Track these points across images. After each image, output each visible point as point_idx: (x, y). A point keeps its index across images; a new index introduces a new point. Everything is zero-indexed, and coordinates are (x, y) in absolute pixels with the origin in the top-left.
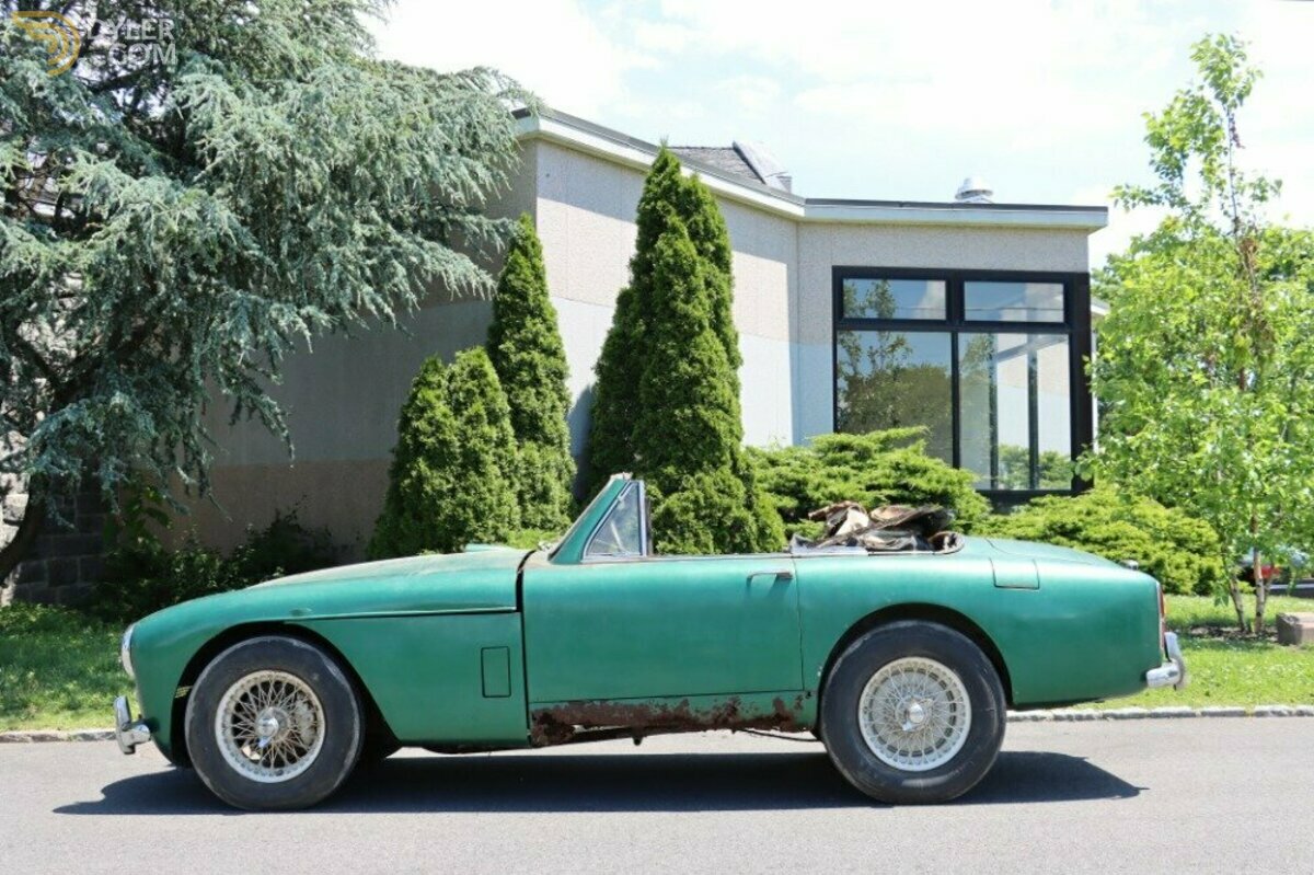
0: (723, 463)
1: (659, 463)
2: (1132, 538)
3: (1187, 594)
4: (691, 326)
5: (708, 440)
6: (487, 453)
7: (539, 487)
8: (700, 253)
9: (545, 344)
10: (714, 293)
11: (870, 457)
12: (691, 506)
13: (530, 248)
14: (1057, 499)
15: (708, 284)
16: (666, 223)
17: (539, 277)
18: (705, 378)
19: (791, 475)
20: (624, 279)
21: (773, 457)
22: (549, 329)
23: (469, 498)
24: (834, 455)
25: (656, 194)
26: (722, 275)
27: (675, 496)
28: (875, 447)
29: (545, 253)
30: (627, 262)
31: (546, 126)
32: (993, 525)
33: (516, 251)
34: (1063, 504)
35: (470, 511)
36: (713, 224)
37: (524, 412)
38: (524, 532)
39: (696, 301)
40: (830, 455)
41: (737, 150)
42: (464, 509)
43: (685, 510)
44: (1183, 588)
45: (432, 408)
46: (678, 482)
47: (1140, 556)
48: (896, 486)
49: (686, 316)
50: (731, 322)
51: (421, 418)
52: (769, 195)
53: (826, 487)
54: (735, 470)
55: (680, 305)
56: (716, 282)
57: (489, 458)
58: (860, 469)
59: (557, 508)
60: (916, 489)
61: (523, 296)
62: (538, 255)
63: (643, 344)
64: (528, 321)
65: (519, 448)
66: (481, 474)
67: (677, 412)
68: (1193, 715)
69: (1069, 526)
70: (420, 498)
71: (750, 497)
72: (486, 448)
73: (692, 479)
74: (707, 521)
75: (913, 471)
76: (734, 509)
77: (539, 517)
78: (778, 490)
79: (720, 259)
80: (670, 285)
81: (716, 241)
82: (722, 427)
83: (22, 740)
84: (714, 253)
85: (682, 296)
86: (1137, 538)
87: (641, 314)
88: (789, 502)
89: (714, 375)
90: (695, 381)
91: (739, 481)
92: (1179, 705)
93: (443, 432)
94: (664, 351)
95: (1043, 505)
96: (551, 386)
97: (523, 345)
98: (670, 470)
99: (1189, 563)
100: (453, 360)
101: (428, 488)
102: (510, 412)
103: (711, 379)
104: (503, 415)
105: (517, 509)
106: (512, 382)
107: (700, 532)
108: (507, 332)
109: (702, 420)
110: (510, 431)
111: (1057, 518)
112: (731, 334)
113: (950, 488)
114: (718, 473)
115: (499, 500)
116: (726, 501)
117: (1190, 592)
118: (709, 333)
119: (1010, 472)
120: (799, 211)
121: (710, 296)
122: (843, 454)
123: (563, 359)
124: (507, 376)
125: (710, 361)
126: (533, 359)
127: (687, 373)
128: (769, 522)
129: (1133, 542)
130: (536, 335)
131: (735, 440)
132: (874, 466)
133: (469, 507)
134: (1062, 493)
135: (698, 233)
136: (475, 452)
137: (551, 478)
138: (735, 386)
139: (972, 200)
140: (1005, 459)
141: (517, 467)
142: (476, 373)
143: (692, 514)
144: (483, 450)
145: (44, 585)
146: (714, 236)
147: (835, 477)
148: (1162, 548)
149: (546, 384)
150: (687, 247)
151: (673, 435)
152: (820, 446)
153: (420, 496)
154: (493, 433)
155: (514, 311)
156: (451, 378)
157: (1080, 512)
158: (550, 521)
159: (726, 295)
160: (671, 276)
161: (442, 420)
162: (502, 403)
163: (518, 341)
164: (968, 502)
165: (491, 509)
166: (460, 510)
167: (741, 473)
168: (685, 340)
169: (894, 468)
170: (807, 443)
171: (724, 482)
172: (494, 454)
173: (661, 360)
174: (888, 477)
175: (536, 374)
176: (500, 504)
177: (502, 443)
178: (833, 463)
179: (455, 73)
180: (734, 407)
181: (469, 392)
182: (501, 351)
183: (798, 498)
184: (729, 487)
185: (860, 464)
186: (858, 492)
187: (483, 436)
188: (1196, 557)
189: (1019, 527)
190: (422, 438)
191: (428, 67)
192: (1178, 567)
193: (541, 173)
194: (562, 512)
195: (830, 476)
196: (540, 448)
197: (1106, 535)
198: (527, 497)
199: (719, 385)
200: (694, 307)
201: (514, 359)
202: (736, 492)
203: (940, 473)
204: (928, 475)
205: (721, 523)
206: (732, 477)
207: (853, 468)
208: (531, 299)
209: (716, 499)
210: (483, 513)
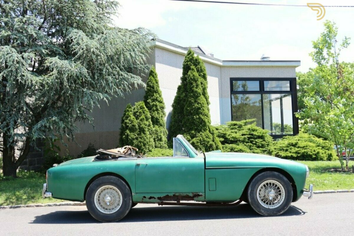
0: (207, 130)
1: (190, 130)
2: (311, 146)
3: (325, 160)
4: (198, 94)
5: (203, 124)
6: (146, 128)
7: (159, 137)
8: (199, 75)
9: (159, 100)
10: (203, 86)
11: (242, 127)
12: (199, 141)
13: (154, 75)
14: (290, 137)
15: (202, 83)
16: (191, 68)
17: (157, 83)
18: (202, 108)
19: (222, 132)
20: (179, 83)
21: (217, 128)
22: (160, 96)
23: (142, 140)
24: (233, 127)
25: (187, 60)
26: (205, 81)
27: (195, 138)
28: (243, 124)
29: (158, 76)
30: (180, 78)
31: (157, 43)
32: (273, 144)
33: (151, 76)
34: (292, 138)
35: (142, 143)
36: (203, 68)
37: (154, 118)
38: (156, 149)
39: (199, 88)
40: (232, 127)
41: (199, 47)
42: (140, 143)
43: (198, 142)
44: (324, 159)
45: (130, 117)
46: (196, 135)
47: (313, 151)
48: (250, 134)
49: (196, 92)
50: (207, 93)
51: (127, 119)
52: (213, 60)
53: (231, 135)
54: (210, 131)
55: (195, 89)
56: (203, 83)
57: (146, 130)
58: (239, 130)
59: (164, 142)
60: (255, 135)
61: (153, 88)
62: (156, 77)
63: (185, 99)
64: (155, 94)
65: (154, 127)
66: (145, 134)
67: (195, 117)
68: (335, 192)
69: (294, 144)
70: (128, 141)
71: (213, 138)
72: (146, 127)
73: (199, 134)
74: (204, 145)
75: (254, 130)
76: (210, 142)
77: (159, 145)
78: (219, 136)
79: (204, 77)
80: (192, 84)
81: (203, 72)
82: (206, 120)
83: (33, 207)
84: (203, 76)
85: (195, 87)
86: (312, 146)
87: (184, 91)
88: (222, 139)
89: (204, 107)
90: (199, 108)
91: (211, 135)
92: (331, 190)
93: (134, 123)
94: (191, 101)
95: (286, 138)
96: (161, 111)
97: (154, 100)
98: (193, 132)
99: (325, 152)
100: (134, 105)
101: (130, 138)
102: (151, 118)
103: (203, 108)
104: (149, 118)
105: (154, 143)
106: (151, 110)
107: (202, 148)
108: (149, 97)
109: (201, 119)
110: (151, 123)
111: (290, 142)
112: (207, 97)
113: (263, 134)
114: (206, 132)
115: (149, 141)
116: (208, 140)
117: (326, 160)
118: (202, 96)
119: (275, 130)
120: (221, 64)
121: (202, 87)
122: (235, 126)
123: (164, 104)
124: (150, 108)
125: (203, 103)
126: (156, 104)
127: (197, 106)
128: (219, 145)
129: (311, 147)
130: (157, 98)
131: (209, 124)
132: (243, 129)
133: (142, 142)
134: (291, 135)
135: (199, 70)
136: (143, 128)
137: (162, 134)
138: (208, 110)
139: (265, 60)
140: (274, 127)
141: (153, 132)
142: (142, 107)
143: (199, 143)
144: (144, 127)
145: (28, 166)
146: (203, 71)
147: (233, 132)
148: (319, 149)
149: (160, 110)
150: (196, 74)
151: (193, 123)
152: (229, 124)
153: (128, 140)
154: (147, 123)
155: (151, 91)
156: (134, 109)
157: (296, 140)
158: (162, 146)
159: (206, 86)
160: (192, 81)
161: (133, 120)
162: (149, 115)
163: (152, 99)
164: (268, 138)
165: (147, 143)
166: (139, 143)
167: (211, 132)
168: (196, 98)
169: (248, 130)
170: (225, 124)
171: (207, 134)
172: (148, 129)
173: (190, 103)
174: (247, 132)
175: (157, 108)
176: (150, 142)
177: (149, 125)
178: (232, 129)
179: (133, 29)
180: (209, 115)
181: (140, 113)
182: (148, 102)
183: (224, 138)
184: (209, 136)
185: (240, 129)
186: (240, 136)
187: (145, 124)
188: (327, 151)
189: (280, 144)
190: (128, 124)
191: (126, 28)
192: (322, 154)
193: (156, 55)
194: (165, 144)
195: (232, 132)
196: (159, 127)
197: (304, 146)
198: (156, 140)
199: (205, 109)
200: (198, 89)
201: (151, 104)
202: (210, 137)
203: (261, 131)
204: (258, 131)
205: (207, 145)
206: (209, 134)
207: (238, 130)
208: (155, 89)
209: (205, 139)
210: (145, 144)
